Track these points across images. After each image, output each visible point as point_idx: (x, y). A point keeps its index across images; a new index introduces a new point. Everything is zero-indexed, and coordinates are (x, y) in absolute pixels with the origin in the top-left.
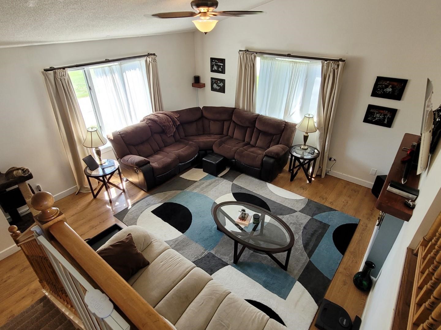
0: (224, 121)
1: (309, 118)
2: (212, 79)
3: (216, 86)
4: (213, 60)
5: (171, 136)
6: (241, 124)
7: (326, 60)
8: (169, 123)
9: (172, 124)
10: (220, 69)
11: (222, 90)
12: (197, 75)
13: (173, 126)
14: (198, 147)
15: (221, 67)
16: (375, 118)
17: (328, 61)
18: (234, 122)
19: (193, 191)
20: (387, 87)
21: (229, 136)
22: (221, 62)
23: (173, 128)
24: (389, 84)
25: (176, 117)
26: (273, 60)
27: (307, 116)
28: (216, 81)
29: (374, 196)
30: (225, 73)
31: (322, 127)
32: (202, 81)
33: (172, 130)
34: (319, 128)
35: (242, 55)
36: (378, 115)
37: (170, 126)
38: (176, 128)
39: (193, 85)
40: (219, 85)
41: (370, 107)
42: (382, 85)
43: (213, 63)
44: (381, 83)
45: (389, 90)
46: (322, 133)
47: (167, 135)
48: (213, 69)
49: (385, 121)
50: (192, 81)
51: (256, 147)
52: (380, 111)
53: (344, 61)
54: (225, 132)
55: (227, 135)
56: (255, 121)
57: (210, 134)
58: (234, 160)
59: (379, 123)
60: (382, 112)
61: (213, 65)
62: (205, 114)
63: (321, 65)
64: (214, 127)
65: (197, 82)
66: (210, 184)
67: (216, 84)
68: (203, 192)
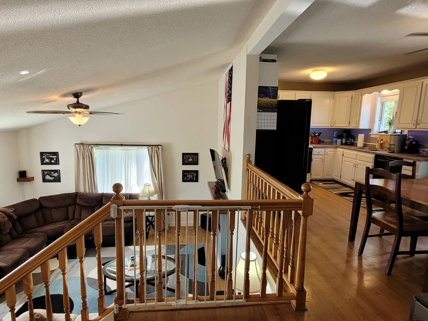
0: (68, 206)
1: (148, 185)
2: (43, 171)
3: (49, 177)
4: (44, 154)
5: (7, 233)
6: (87, 205)
7: (150, 146)
8: (4, 218)
9: (7, 220)
10: (53, 161)
11: (58, 179)
12: (22, 169)
13: (9, 222)
14: (46, 236)
15: (55, 159)
16: (188, 178)
17: (151, 147)
18: (78, 205)
19: (57, 279)
20: (189, 158)
21: (76, 219)
22: (53, 155)
23: (9, 224)
24: (190, 157)
25: (11, 211)
26: (108, 149)
27: (147, 184)
28: (48, 173)
29: (203, 230)
30: (59, 164)
31: (158, 191)
32: (29, 175)
33: (8, 226)
34: (156, 192)
35: (79, 148)
36: (189, 176)
37: (5, 222)
38: (12, 224)
39: (18, 180)
40: (53, 175)
41: (184, 172)
42: (186, 157)
43: (43, 156)
44: (185, 157)
45: (191, 160)
46: (159, 195)
47: (2, 233)
48: (45, 162)
49: (194, 178)
50: (17, 176)
51: (108, 221)
52: (190, 173)
53: (161, 145)
54: (70, 216)
55: (74, 219)
56: (102, 199)
57: (53, 222)
58: (90, 238)
59: (191, 180)
60: (191, 173)
61: (44, 159)
62: (44, 204)
63: (147, 150)
64: (57, 214)
65: (23, 176)
66: (73, 267)
67: (49, 175)
68: (70, 275)
